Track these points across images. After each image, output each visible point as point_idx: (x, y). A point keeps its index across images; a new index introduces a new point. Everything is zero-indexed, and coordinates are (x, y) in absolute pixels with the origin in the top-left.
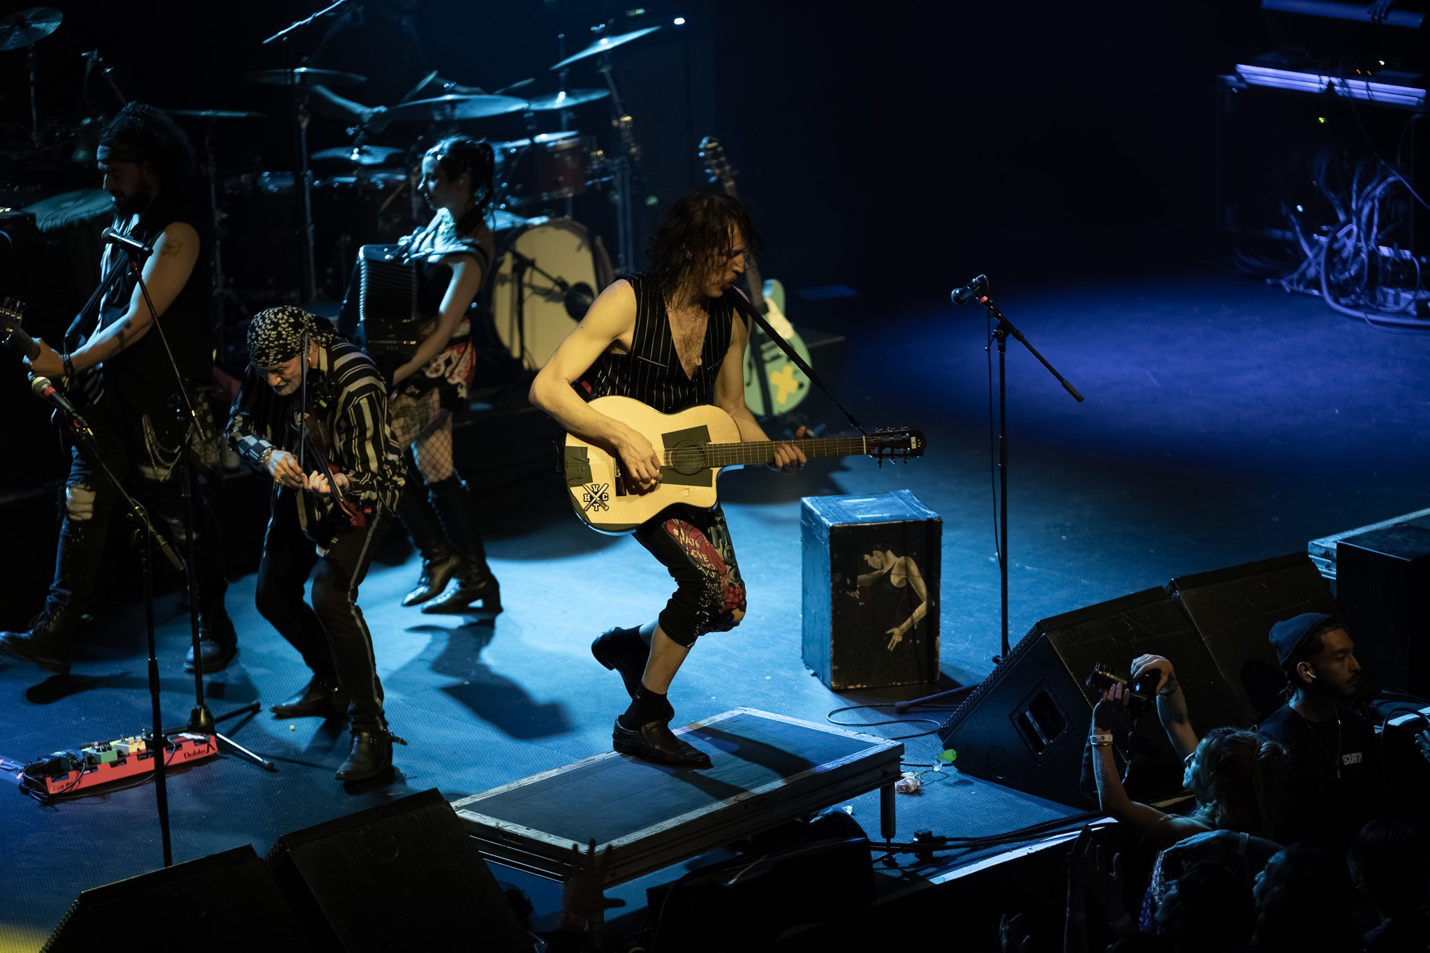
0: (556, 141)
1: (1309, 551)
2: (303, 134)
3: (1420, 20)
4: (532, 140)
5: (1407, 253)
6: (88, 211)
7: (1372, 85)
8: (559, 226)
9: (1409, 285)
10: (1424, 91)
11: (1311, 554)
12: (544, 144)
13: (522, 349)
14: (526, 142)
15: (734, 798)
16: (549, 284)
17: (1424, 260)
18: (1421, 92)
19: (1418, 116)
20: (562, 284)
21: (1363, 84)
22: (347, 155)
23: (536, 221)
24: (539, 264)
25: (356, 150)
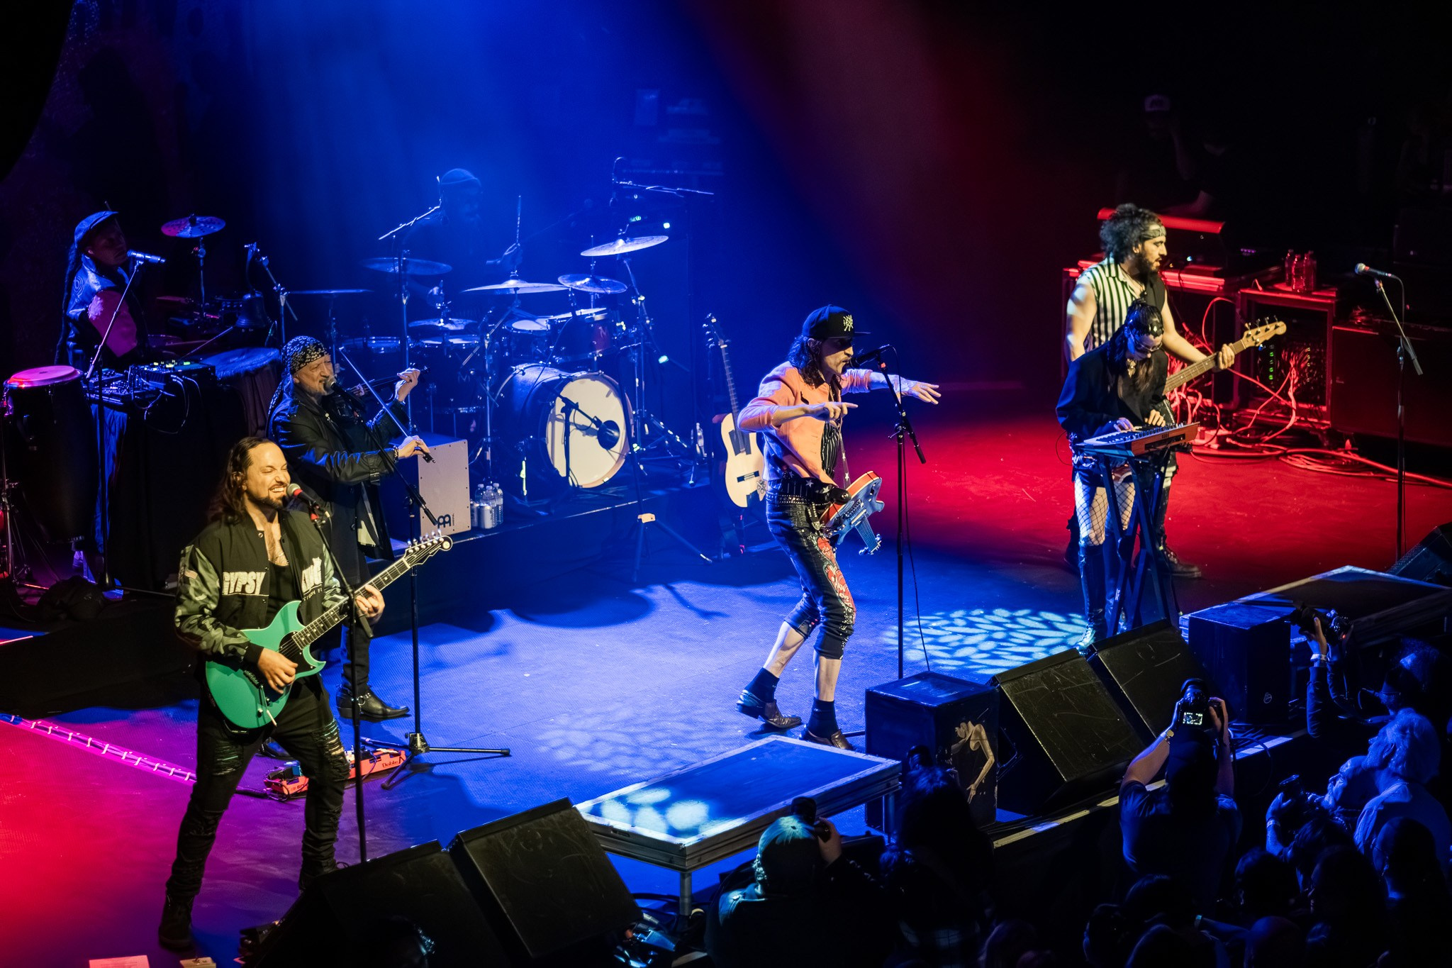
0: (591, 314)
1: (1180, 623)
2: (405, 307)
3: (1220, 228)
4: (574, 314)
5: (1209, 402)
6: (251, 365)
7: (1182, 276)
8: (594, 378)
9: (1212, 425)
10: (1223, 280)
11: (1181, 626)
12: (583, 316)
13: (568, 469)
14: (570, 315)
15: (782, 802)
16: (588, 423)
17: (1221, 406)
18: (1221, 281)
19: (1218, 299)
20: (598, 422)
21: (1176, 275)
22: (437, 324)
23: (578, 374)
24: (580, 408)
25: (442, 320)
